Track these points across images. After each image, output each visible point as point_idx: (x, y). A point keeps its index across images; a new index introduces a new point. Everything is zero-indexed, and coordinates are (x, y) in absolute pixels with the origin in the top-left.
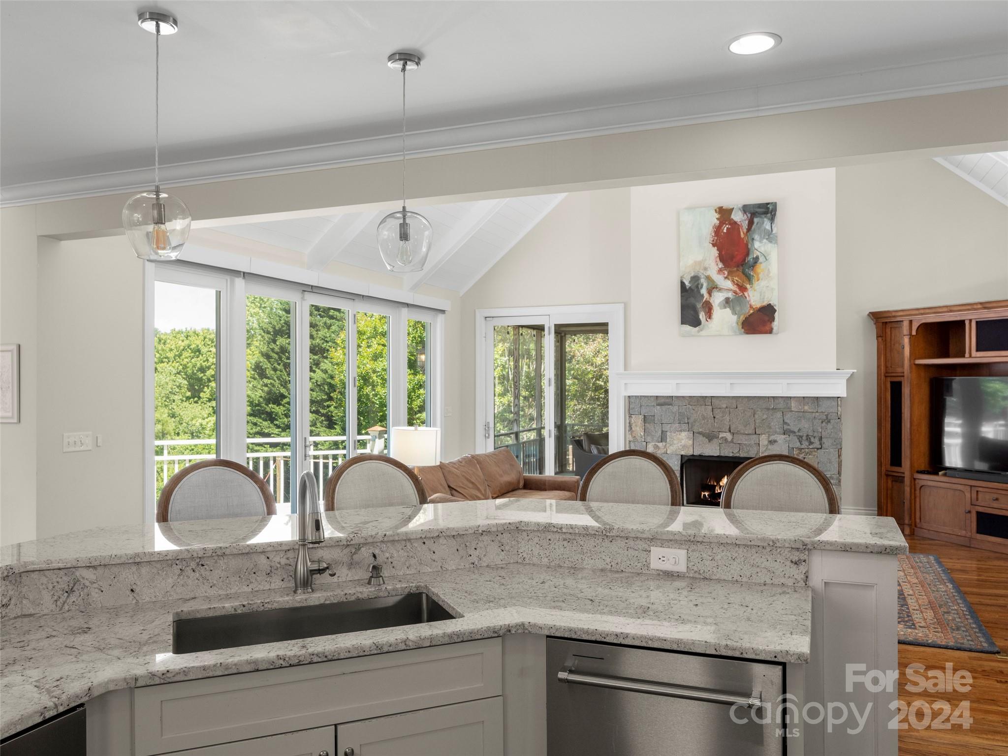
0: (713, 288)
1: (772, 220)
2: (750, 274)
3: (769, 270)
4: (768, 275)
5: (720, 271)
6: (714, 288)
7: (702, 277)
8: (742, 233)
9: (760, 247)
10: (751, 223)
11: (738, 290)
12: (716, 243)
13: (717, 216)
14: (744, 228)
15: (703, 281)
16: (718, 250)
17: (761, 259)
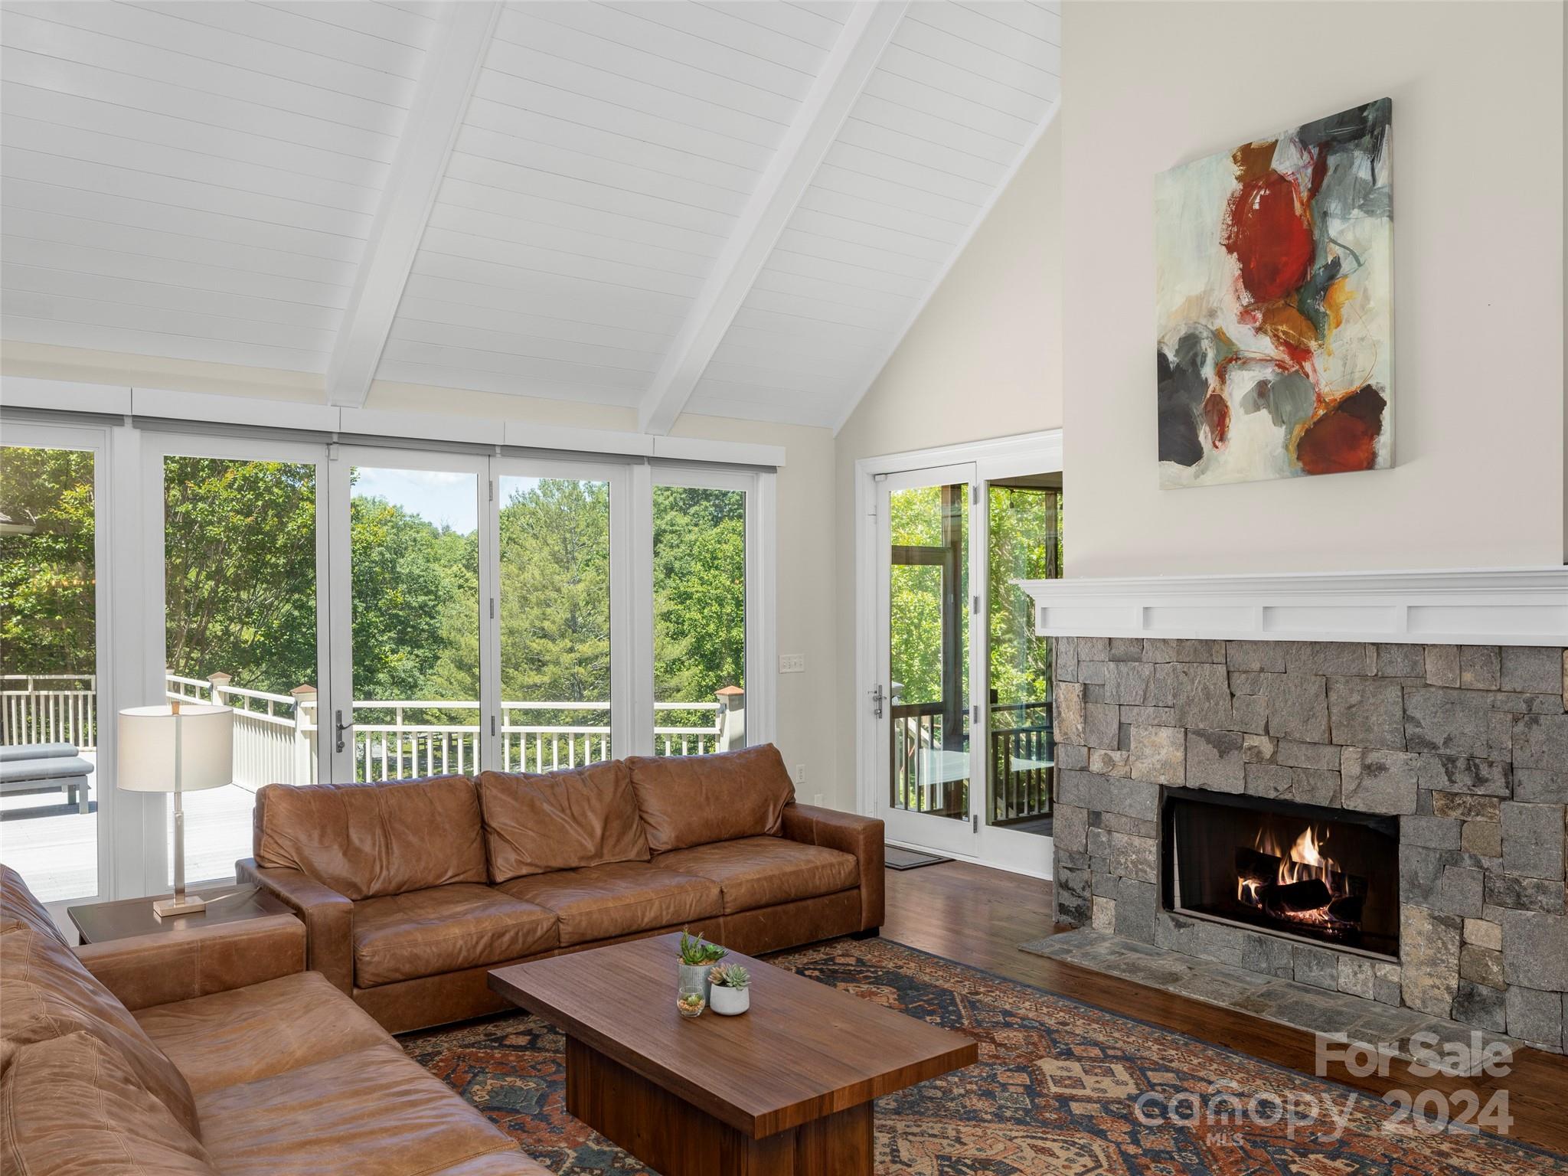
0: (1230, 359)
1: (1374, 151)
2: (1317, 311)
3: (1366, 290)
4: (1363, 307)
5: (1246, 314)
6: (1230, 361)
7: (1205, 334)
8: (1297, 205)
9: (1342, 232)
10: (1320, 170)
11: (1287, 358)
12: (1235, 242)
13: (1237, 170)
14: (1302, 188)
15: (1205, 344)
16: (1239, 260)
17: (1347, 265)
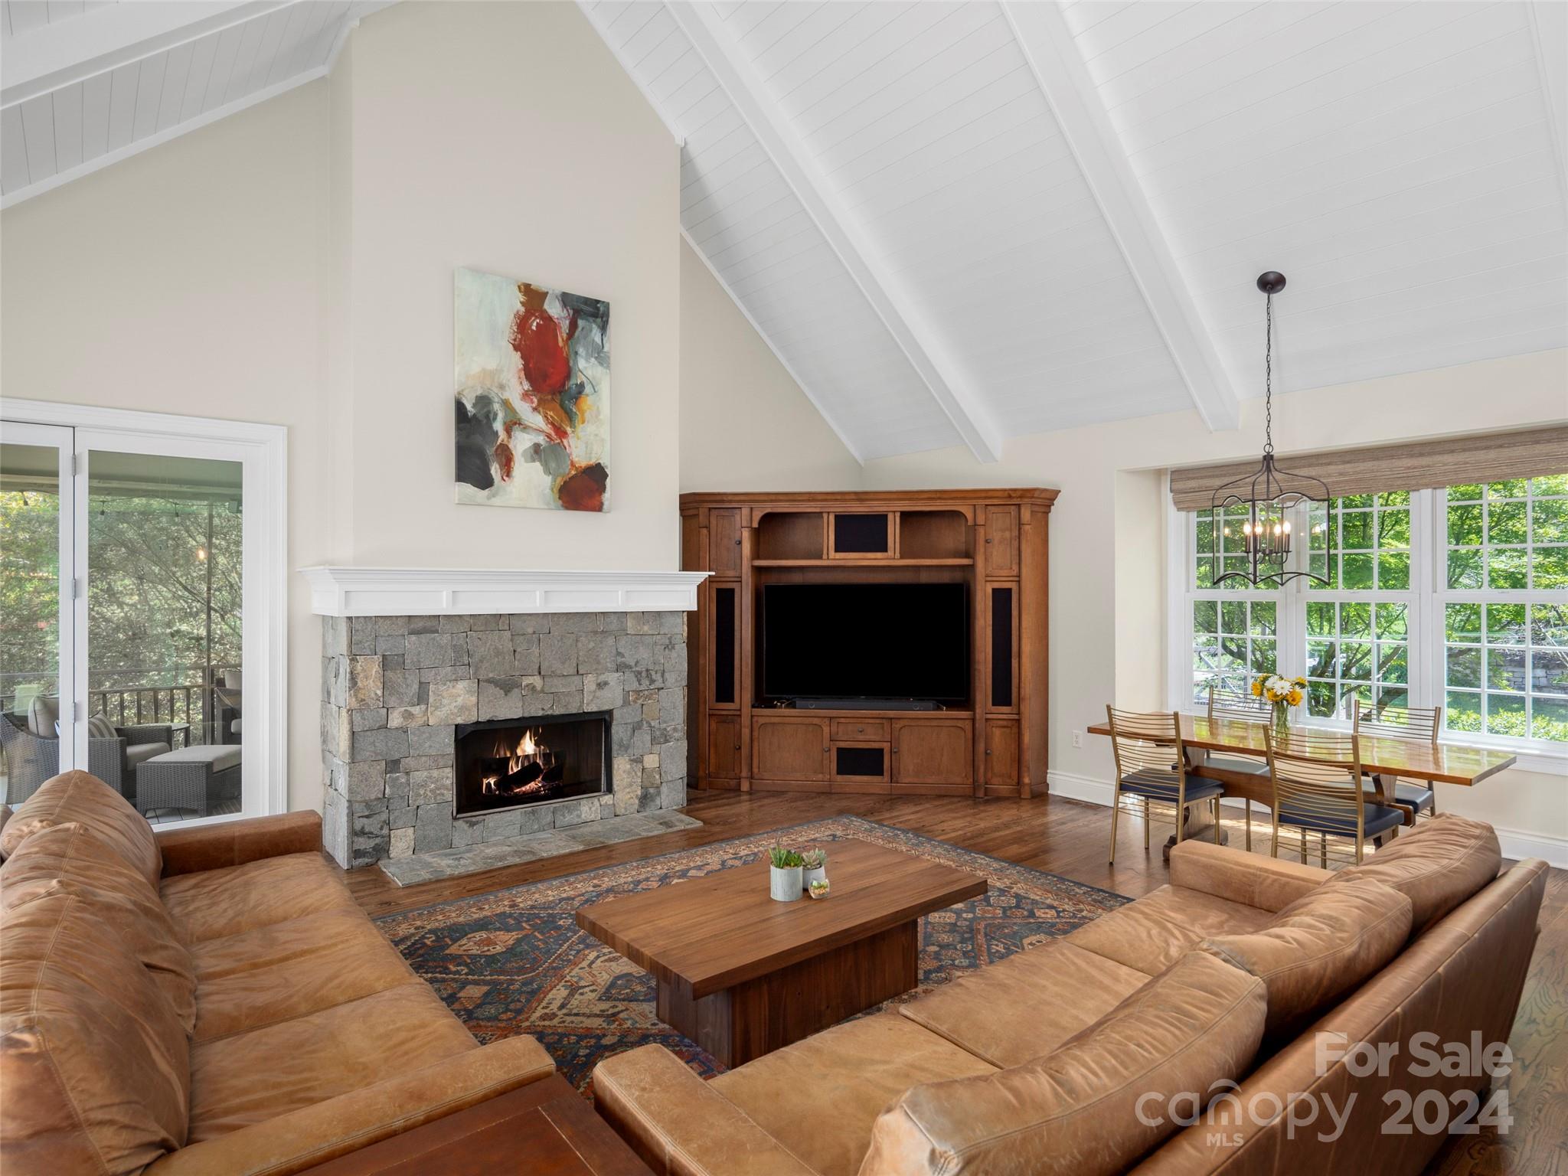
0: (513, 423)
1: (604, 328)
2: (571, 410)
3: (598, 408)
4: (597, 417)
5: (526, 395)
6: (515, 424)
7: (496, 400)
8: (560, 340)
9: (586, 368)
10: (573, 326)
11: (553, 434)
12: (519, 345)
13: (521, 298)
14: (563, 330)
15: (496, 407)
16: (522, 358)
17: (588, 389)
